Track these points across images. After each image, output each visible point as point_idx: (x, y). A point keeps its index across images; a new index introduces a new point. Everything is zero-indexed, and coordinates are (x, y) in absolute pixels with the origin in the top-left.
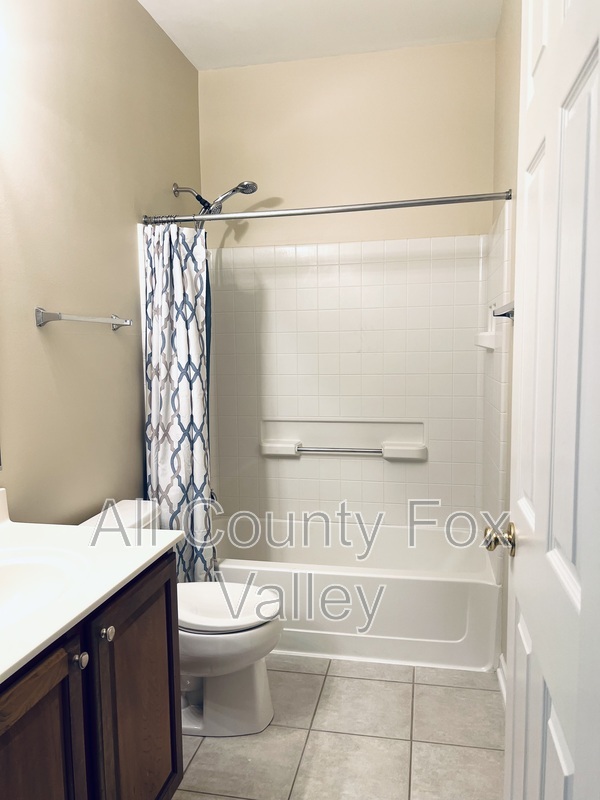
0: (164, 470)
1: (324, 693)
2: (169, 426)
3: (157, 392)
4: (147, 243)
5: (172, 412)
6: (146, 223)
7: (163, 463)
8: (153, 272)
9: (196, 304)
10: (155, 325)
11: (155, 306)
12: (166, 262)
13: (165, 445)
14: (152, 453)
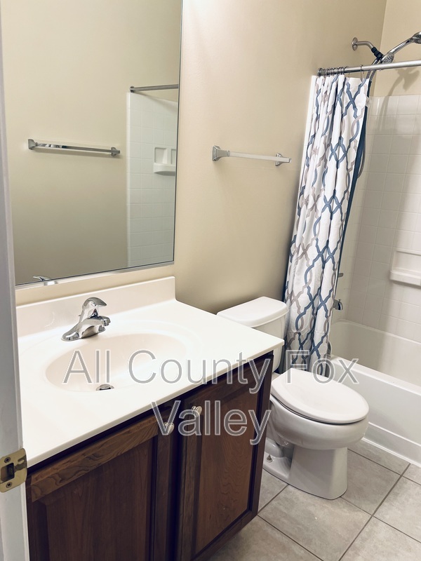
0: (298, 280)
1: (395, 490)
2: (308, 247)
3: (304, 218)
4: (317, 92)
5: (313, 236)
6: (320, 75)
7: (298, 275)
8: (318, 118)
9: (349, 147)
10: (311, 163)
11: (315, 147)
12: (330, 109)
13: (303, 261)
14: (292, 265)
